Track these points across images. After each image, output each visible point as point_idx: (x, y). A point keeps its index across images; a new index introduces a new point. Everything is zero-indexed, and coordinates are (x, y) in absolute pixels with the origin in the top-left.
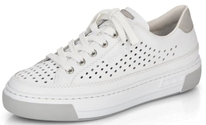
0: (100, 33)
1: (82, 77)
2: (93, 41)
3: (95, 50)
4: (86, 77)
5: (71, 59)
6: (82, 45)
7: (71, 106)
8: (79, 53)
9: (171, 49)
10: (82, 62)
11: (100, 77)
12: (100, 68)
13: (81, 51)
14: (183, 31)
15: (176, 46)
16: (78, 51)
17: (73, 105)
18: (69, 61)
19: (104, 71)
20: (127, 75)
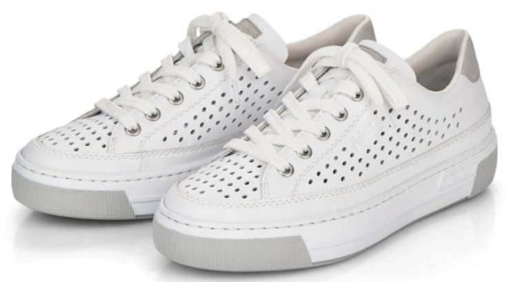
0: (326, 93)
1: (310, 182)
2: (318, 111)
3: (326, 128)
4: (318, 181)
5: (284, 148)
6: (296, 118)
7: (298, 240)
8: (295, 135)
9: (454, 116)
10: (306, 153)
11: (343, 179)
12: (341, 161)
13: (299, 131)
14: (469, 79)
15: (461, 109)
16: (293, 131)
17: (303, 236)
18: (280, 152)
19: (348, 166)
20: (387, 171)
